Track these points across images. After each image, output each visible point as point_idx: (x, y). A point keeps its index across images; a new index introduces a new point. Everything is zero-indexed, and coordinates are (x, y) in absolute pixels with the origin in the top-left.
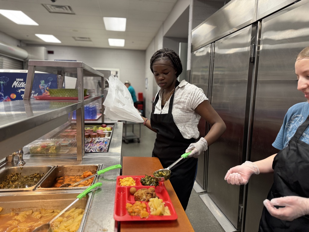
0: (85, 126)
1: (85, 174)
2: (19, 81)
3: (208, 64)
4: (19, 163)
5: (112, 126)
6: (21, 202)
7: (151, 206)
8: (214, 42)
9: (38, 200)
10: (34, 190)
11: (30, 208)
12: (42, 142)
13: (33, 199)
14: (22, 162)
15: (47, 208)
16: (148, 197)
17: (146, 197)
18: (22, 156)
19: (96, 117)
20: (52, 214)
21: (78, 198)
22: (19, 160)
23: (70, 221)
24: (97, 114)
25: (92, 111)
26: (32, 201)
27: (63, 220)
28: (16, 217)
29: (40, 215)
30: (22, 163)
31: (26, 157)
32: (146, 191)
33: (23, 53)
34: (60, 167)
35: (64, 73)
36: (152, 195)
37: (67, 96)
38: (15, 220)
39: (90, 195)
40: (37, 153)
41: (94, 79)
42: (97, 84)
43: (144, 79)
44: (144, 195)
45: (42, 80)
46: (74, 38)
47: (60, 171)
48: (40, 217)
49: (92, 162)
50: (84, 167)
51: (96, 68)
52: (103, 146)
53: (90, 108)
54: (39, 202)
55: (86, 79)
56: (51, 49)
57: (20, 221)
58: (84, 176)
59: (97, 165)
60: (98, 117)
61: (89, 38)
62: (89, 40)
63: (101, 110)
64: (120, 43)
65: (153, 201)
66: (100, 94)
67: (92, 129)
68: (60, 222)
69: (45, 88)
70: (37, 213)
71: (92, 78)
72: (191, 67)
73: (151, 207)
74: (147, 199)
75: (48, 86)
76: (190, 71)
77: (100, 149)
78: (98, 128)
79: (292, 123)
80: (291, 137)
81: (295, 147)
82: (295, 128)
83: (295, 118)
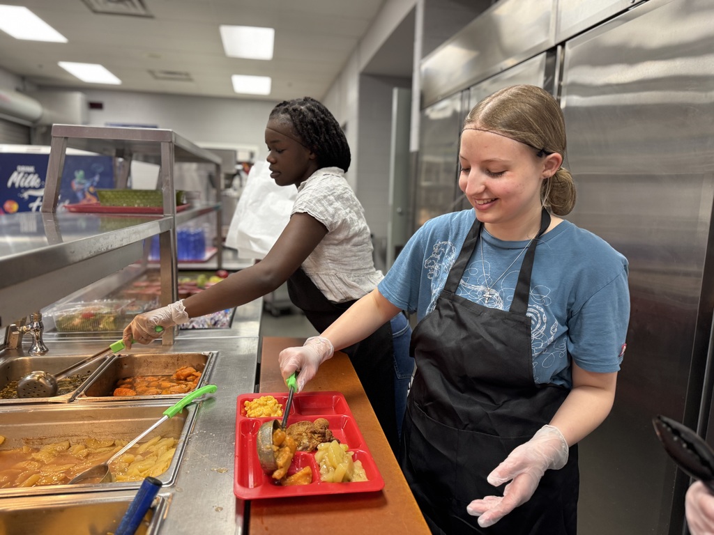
0: (179, 274)
1: (180, 372)
2: (25, 173)
4: (35, 348)
6: (45, 426)
7: (321, 461)
8: (469, 89)
9: (81, 421)
10: (71, 401)
11: (65, 436)
12: (83, 305)
13: (70, 420)
14: (40, 348)
15: (99, 437)
16: (314, 441)
17: (309, 442)
18: (41, 334)
19: (204, 256)
20: (112, 448)
21: (165, 415)
22: (34, 344)
23: (150, 461)
24: (207, 247)
25: (195, 241)
26: (69, 423)
27: (136, 459)
28: (34, 455)
29: (85, 452)
30: (42, 349)
31: (49, 338)
32: (310, 426)
33: (30, 107)
34: (125, 358)
35: (131, 155)
36: (323, 435)
37: (139, 204)
38: (33, 460)
39: (192, 409)
40: (74, 329)
41: (198, 169)
42: (205, 181)
44: (305, 437)
45: (78, 169)
46: (151, 72)
47: (125, 367)
48: (85, 454)
49: (196, 349)
50: (178, 358)
51: (203, 144)
52: (219, 316)
53: (189, 235)
54: (83, 424)
55: (181, 169)
56: (96, 98)
57: (43, 461)
58: (178, 376)
59: (207, 353)
60: (208, 255)
61: (187, 74)
62: (187, 77)
63: (215, 239)
64: (259, 86)
65: (327, 450)
66: (212, 203)
67: (194, 282)
68: (129, 464)
69: (86, 190)
70: (78, 447)
71: (194, 166)
72: (421, 145)
73: (321, 464)
74: (311, 447)
75: (92, 185)
76: (418, 154)
77: (213, 322)
78: (208, 278)
79: (436, 259)
80: (437, 289)
81: (451, 310)
82: (443, 269)
83: (439, 248)
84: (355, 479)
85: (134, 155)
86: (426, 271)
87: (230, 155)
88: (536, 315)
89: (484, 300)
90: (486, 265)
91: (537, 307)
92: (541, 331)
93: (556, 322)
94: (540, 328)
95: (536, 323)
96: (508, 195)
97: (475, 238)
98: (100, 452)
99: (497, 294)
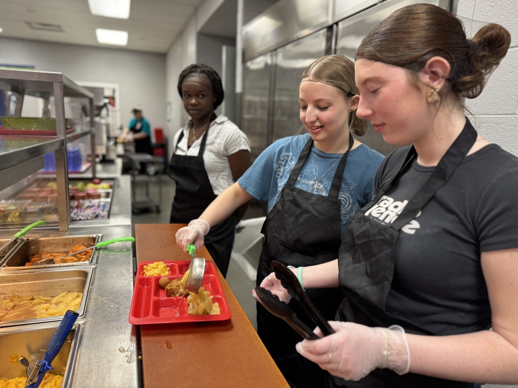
0: (70, 182)
1: (75, 250)
3: (266, 83)
5: (112, 183)
8: (275, 50)
9: (6, 283)
15: (21, 294)
20: (31, 301)
24: (83, 162)
25: (74, 157)
27: (51, 307)
29: (12, 304)
34: (32, 240)
39: (90, 271)
42: (80, 111)
43: (165, 104)
46: (29, 24)
47: (32, 247)
49: (85, 233)
50: (73, 240)
51: (81, 83)
52: (99, 211)
54: (8, 286)
59: (94, 236)
60: (84, 167)
61: (59, 26)
62: (59, 29)
63: (89, 156)
64: (119, 38)
67: (76, 187)
70: (5, 301)
72: (244, 87)
74: (185, 293)
76: (242, 94)
77: (95, 215)
78: (86, 184)
79: (282, 165)
80: (282, 183)
81: (290, 196)
82: (287, 171)
83: (284, 157)
84: (213, 313)
85: (27, 91)
86: (276, 172)
87: (98, 91)
88: (345, 199)
89: (313, 190)
90: (315, 168)
91: (347, 194)
92: (348, 209)
93: (357, 204)
94: (348, 207)
95: (346, 204)
96: (330, 122)
97: (308, 152)
98: (23, 304)
99: (322, 186)
